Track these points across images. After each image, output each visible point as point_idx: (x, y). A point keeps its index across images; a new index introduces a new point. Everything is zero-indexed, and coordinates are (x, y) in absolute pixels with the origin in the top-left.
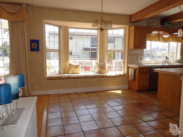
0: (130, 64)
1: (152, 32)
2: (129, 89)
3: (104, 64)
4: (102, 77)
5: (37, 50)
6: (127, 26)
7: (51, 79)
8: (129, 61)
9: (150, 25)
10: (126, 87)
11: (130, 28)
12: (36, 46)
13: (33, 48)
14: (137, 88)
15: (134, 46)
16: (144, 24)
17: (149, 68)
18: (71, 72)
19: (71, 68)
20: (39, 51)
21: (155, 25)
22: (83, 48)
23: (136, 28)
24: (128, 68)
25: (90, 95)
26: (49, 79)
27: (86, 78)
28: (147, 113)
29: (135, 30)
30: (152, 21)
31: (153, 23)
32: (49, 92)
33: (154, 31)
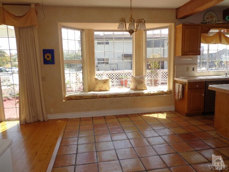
0: (177, 77)
1: (210, 30)
2: (177, 111)
3: (142, 77)
4: (138, 95)
5: (52, 62)
6: (173, 24)
7: (70, 98)
8: (175, 72)
9: (207, 21)
10: (173, 108)
11: (177, 27)
12: (50, 58)
13: (47, 60)
14: (186, 111)
15: (182, 52)
16: (196, 20)
17: (204, 83)
18: (97, 89)
19: (98, 84)
20: (54, 64)
21: (214, 21)
22: (123, 55)
23: (186, 26)
24: (175, 82)
25: (120, 119)
26: (68, 99)
27: (116, 97)
28: (196, 150)
29: (183, 28)
30: (209, 15)
31: (212, 17)
32: (69, 116)
33: (211, 28)
